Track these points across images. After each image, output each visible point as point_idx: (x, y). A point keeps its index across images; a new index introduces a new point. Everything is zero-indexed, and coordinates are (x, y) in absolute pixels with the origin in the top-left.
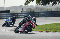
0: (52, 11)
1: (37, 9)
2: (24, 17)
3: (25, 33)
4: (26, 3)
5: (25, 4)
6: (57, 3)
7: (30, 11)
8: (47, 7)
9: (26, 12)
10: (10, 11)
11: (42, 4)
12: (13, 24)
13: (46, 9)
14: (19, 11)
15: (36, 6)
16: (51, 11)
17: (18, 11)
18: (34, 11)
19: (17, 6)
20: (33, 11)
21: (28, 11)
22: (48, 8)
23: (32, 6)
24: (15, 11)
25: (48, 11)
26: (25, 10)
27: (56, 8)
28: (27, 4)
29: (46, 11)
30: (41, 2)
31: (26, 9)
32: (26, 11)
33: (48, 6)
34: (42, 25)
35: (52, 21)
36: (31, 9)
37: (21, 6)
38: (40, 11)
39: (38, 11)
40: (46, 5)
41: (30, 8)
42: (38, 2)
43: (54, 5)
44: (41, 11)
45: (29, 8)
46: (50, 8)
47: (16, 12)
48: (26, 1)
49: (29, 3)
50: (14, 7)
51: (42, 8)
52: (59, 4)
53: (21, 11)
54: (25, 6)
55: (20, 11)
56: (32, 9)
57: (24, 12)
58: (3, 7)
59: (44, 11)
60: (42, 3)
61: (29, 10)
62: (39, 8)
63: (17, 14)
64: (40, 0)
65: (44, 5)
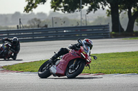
0: (88, 25)
1: (54, 20)
2: (3, 42)
3: (69, 78)
4: (28, 7)
5: (25, 10)
7: (38, 26)
8: (77, 16)
9: (28, 27)
11: (65, 10)
13: (75, 21)
14: (12, 26)
15: (51, 13)
16: (85, 25)
17: (10, 26)
18: (46, 26)
19: (8, 15)
20: (44, 25)
21: (33, 25)
22: (79, 18)
23: (42, 14)
24: (3, 26)
25: (80, 25)
26: (25, 24)
27: (96, 17)
28: (30, 10)
29: (74, 26)
30: (62, 4)
31: (29, 22)
32: (28, 25)
33: (79, 13)
36: (39, 20)
37: (17, 14)
38: (60, 26)
39: (55, 26)
41: (38, 18)
42: (55, 5)
44: (64, 26)
45: (35, 19)
46: (84, 18)
47: (4, 28)
48: (27, 2)
51: (65, 18)
52: (104, 9)
53: (16, 26)
54: (25, 15)
55: (14, 26)
56: (42, 20)
57: (23, 27)
59: (69, 26)
60: (64, 7)
61: (36, 24)
62: (57, 18)
63: (8, 32)
64: (61, 1)
65: (69, 12)
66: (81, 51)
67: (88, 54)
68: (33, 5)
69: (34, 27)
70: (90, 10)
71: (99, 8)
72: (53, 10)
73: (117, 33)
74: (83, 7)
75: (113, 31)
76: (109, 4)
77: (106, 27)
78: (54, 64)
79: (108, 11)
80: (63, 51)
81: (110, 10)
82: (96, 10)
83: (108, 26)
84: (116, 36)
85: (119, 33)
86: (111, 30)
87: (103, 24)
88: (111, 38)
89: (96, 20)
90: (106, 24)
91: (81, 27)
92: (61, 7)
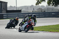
5: (36, 4)
7: (41, 11)
15: (47, 6)
17: (29, 11)
18: (45, 11)
20: (44, 11)
23: (43, 6)
28: (38, 4)
32: (37, 11)
34: (53, 25)
37: (32, 6)
38: (51, 11)
45: (40, 8)
48: (37, 1)
50: (25, 7)
51: (53, 8)
53: (32, 11)
54: (36, 6)
56: (43, 9)
57: (35, 12)
58: (15, 7)
59: (55, 11)
69: (40, 11)
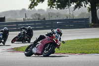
2: (21, 30)
3: (44, 56)
4: (31, 5)
5: (30, 7)
6: (83, 5)
7: (39, 19)
8: (66, 11)
9: (32, 20)
10: (6, 18)
11: (58, 7)
12: (3, 41)
13: (65, 15)
14: (20, 19)
15: (48, 10)
16: (72, 18)
17: (18, 19)
18: (44, 19)
19: (17, 11)
20: (43, 18)
21: (35, 18)
22: (68, 13)
23: (41, 10)
24: (14, 19)
25: (68, 18)
26: (29, 17)
27: (80, 13)
28: (33, 7)
29: (64, 19)
30: (55, 3)
31: (32, 16)
32: (31, 18)
33: (68, 9)
35: (74, 35)
36: (39, 15)
37: (24, 10)
38: (54, 19)
39: (51, 19)
40: (64, 9)
41: (38, 13)
42: (51, 4)
43: (77, 9)
44: (57, 19)
45: (36, 14)
46: (72, 13)
47: (14, 20)
48: (31, 2)
49: (36, 5)
50: (12, 12)
51: (58, 13)
52: (85, 7)
53: (22, 19)
54: (29, 11)
55: (21, 19)
56: (41, 15)
57: (28, 20)
59: (61, 19)
60: (57, 5)
61: (37, 17)
62: (52, 13)
63: (17, 23)
64: (55, 1)
65: (61, 9)
66: (53, 37)
67: (58, 40)
68: (35, 3)
69: (36, 19)
70: (76, 7)
71: (82, 6)
72: (49, 7)
73: (95, 24)
74: (71, 5)
75: (92, 23)
76: (89, 3)
77: (87, 20)
78: (35, 47)
79: (89, 8)
80: (42, 37)
81: (90, 7)
82: (80, 7)
83: (89, 19)
84: (94, 26)
85: (97, 24)
86: (91, 22)
87: (85, 17)
88: (91, 27)
89: (80, 15)
90: (88, 17)
91: (69, 20)
92: (55, 5)
